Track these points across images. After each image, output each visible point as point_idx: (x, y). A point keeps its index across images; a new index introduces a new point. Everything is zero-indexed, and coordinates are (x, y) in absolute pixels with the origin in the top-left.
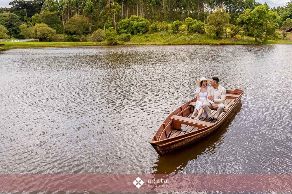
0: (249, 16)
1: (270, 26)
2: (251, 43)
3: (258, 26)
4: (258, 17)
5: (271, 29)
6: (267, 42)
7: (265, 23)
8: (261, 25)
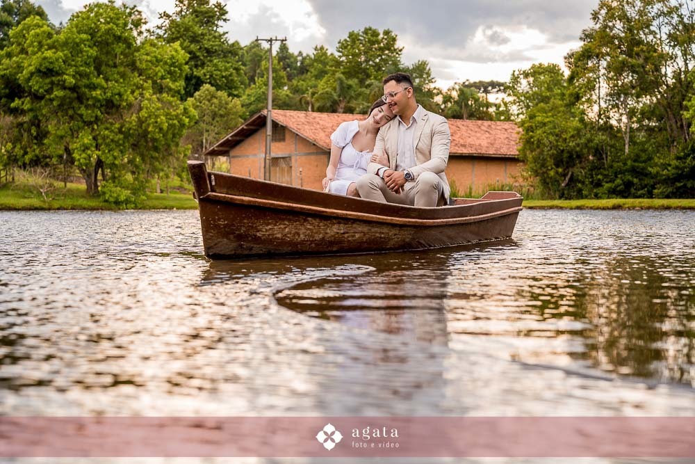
0: (49, 54)
1: (157, 117)
2: (69, 202)
3: (99, 113)
4: (98, 66)
5: (161, 129)
6: (149, 198)
7: (131, 98)
8: (111, 106)
